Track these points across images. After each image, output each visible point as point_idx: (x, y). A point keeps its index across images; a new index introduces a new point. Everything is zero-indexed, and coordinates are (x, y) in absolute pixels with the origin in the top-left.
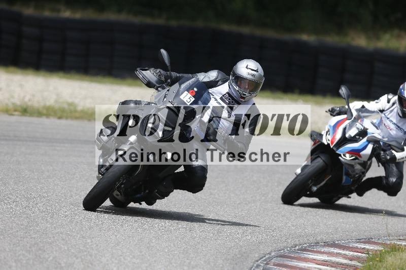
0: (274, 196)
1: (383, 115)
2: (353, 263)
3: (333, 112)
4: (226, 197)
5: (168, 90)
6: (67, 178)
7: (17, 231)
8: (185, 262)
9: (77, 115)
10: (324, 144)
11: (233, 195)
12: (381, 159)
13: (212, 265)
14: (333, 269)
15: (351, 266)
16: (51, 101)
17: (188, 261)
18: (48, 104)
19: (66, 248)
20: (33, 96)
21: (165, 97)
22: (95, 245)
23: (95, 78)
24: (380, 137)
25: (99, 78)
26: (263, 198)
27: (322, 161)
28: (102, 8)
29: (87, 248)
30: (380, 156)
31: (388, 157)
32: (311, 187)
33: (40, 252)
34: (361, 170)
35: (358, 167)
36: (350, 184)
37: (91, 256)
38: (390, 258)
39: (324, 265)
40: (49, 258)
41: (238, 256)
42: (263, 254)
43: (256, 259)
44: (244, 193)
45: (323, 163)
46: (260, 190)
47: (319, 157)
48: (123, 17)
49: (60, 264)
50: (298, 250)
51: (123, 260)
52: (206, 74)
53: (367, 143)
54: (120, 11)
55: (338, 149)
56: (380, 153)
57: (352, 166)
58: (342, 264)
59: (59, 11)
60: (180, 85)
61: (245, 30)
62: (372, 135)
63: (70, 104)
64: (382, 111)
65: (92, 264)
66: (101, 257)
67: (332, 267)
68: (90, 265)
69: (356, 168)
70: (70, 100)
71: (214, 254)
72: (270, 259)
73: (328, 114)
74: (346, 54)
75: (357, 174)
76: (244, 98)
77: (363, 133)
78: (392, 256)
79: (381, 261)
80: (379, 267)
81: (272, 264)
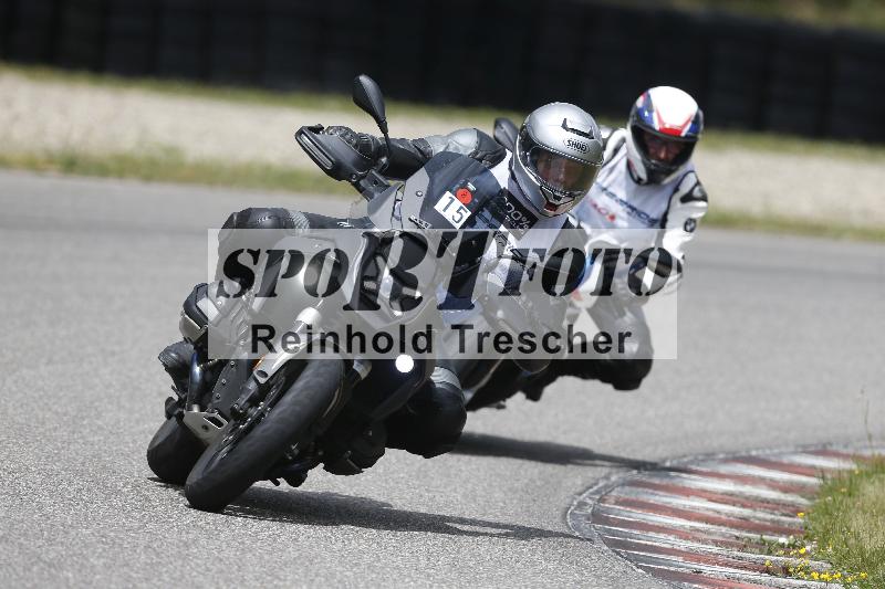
2: (789, 498)
7: (55, 429)
13: (482, 503)
14: (747, 511)
15: (784, 505)
38: (871, 488)
41: (538, 483)
42: (593, 478)
43: (578, 490)
52: (448, 139)
58: (765, 500)
67: (744, 506)
71: (485, 480)
72: (609, 488)
76: (554, 208)
78: (877, 483)
79: (850, 494)
80: (848, 507)
81: (612, 500)
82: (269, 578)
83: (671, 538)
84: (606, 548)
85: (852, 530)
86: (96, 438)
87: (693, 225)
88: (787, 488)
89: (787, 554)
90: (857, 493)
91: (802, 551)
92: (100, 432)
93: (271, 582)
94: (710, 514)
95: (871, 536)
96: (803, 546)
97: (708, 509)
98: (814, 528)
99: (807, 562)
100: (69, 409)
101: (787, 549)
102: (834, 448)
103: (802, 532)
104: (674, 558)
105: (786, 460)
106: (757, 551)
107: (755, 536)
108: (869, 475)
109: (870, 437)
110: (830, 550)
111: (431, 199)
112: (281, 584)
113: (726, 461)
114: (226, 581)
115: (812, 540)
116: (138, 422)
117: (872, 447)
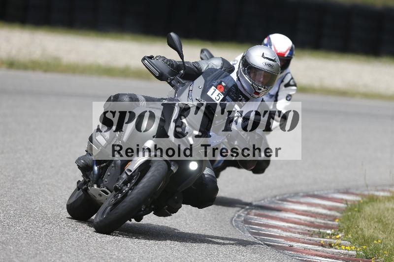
38: (368, 208)
43: (237, 210)
76: (258, 94)
78: (371, 206)
79: (359, 211)
80: (358, 217)
81: (253, 214)
82: (100, 249)
83: (279, 231)
84: (250, 235)
85: (360, 227)
86: (23, 187)
87: (290, 97)
88: (330, 209)
89: (331, 238)
90: (362, 211)
91: (338, 237)
93: (101, 251)
94: (297, 220)
95: (368, 230)
96: (338, 234)
97: (295, 218)
98: (343, 227)
99: (339, 241)
100: (11, 174)
101: (331, 236)
102: (352, 191)
103: (338, 228)
104: (280, 240)
105: (330, 196)
106: (317, 236)
107: (316, 230)
108: (367, 203)
109: (367, 186)
110: (350, 236)
111: (205, 90)
112: (106, 251)
113: (304, 196)
114: (81, 250)
115: (342, 232)
116: (41, 179)
117: (368, 190)
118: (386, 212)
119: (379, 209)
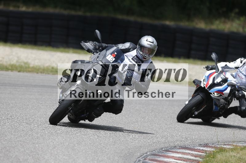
0: (149, 118)
1: (238, 70)
2: (197, 159)
3: (208, 68)
4: (120, 119)
5: (99, 54)
6: (24, 108)
8: (95, 158)
9: (30, 70)
10: (202, 87)
11: (124, 118)
12: (236, 96)
13: (112, 160)
14: (185, 162)
15: (195, 160)
16: (14, 62)
17: (97, 158)
18: (12, 63)
19: (23, 150)
20: (3, 58)
21: (98, 58)
22: (41, 148)
23: (41, 47)
24: (235, 83)
25: (44, 47)
26: (142, 120)
27: (200, 97)
28: (44, 5)
29: (36, 150)
30: (235, 94)
31: (240, 95)
32: (194, 112)
33: (7, 152)
34: (224, 102)
35: (222, 101)
36: (218, 110)
37: (38, 155)
38: (219, 156)
39: (179, 160)
40: (13, 156)
41: (127, 155)
42: (142, 153)
43: (138, 156)
44: (131, 116)
45: (201, 98)
46: (140, 115)
47: (199, 94)
48: (57, 11)
49: (19, 159)
50: (164, 151)
51: (57, 157)
52: (123, 44)
53: (227, 86)
54: (56, 7)
55: (210, 90)
56: (236, 92)
57: (219, 100)
58: (190, 159)
59: (19, 7)
60: (106, 51)
61: (132, 18)
62: (231, 82)
63: (26, 63)
64: (237, 68)
65: (39, 160)
66: (44, 155)
67: (184, 161)
68: (38, 160)
69: (220, 101)
70: (26, 61)
71: (113, 154)
72: (147, 156)
73: (205, 69)
74: (193, 33)
75: (222, 104)
76: (145, 58)
77: (225, 80)
78: (221, 154)
79: (213, 158)
80: (213, 161)
81: (148, 159)
86: (5, 143)
88: (196, 156)
90: (215, 157)
92: (6, 141)
105: (196, 148)
108: (218, 152)
109: (219, 142)
113: (179, 148)
118: (230, 158)
119: (226, 156)
